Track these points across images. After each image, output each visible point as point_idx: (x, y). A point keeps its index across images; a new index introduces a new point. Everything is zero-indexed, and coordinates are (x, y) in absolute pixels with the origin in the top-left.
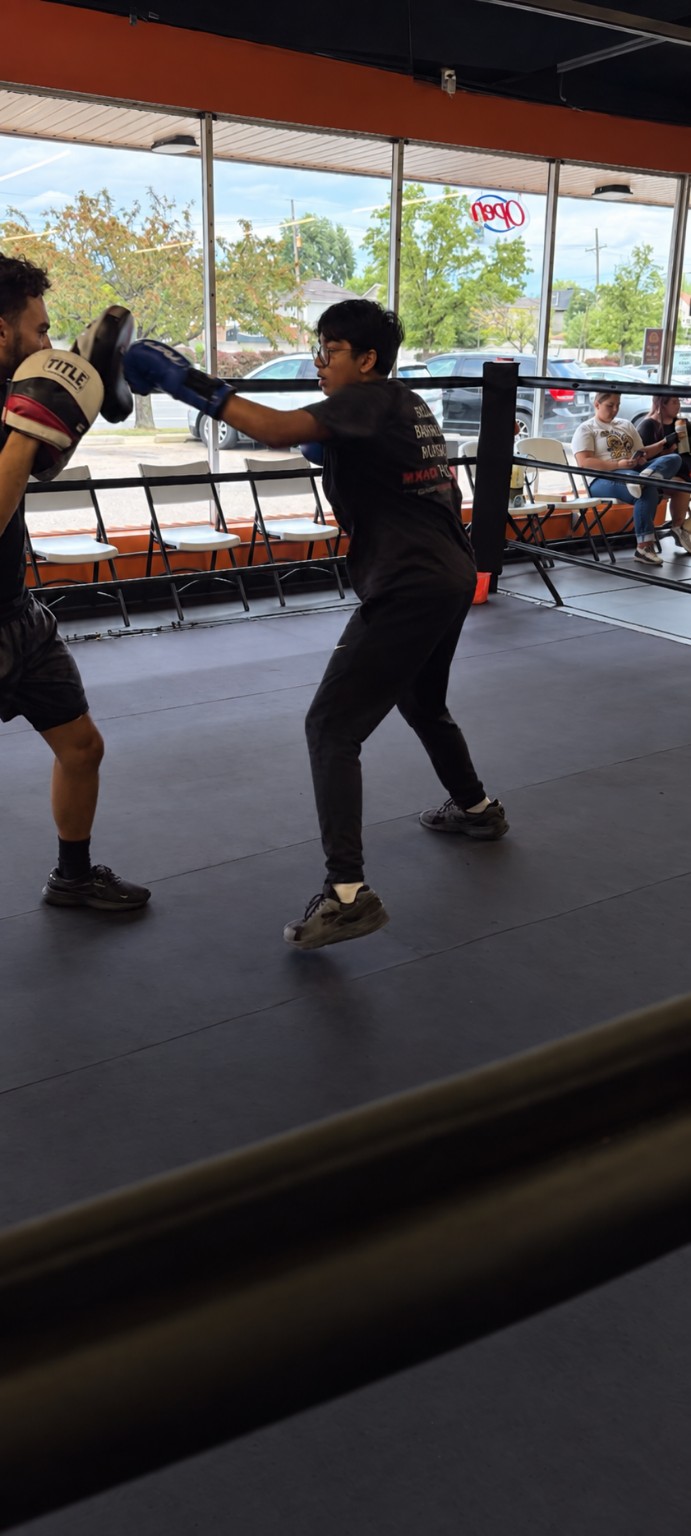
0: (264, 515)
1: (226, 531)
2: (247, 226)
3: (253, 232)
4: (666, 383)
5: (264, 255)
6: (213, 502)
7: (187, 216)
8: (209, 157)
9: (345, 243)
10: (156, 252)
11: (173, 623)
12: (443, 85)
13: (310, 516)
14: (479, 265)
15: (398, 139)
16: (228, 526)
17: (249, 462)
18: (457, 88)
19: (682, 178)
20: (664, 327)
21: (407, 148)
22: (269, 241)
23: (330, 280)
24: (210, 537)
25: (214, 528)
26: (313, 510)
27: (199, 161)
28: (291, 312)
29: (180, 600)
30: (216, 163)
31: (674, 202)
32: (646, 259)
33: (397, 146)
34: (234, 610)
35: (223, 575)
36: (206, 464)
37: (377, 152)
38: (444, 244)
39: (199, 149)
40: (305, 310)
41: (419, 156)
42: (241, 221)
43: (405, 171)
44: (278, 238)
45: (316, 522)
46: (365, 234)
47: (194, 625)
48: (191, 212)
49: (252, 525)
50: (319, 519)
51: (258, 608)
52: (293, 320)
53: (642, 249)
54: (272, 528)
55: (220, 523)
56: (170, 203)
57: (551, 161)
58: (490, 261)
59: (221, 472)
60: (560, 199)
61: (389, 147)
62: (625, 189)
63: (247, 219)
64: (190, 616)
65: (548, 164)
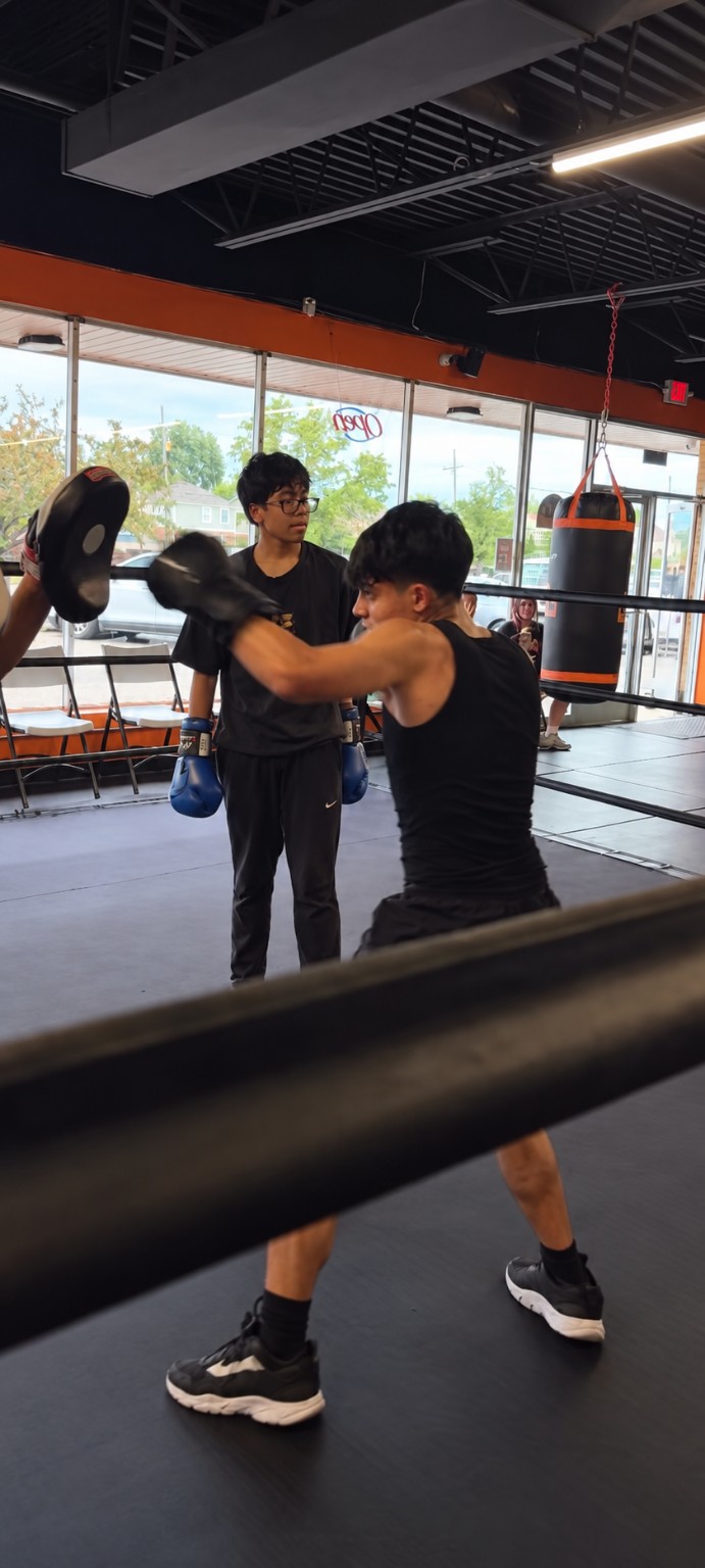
0: (119, 701)
1: (79, 717)
2: (117, 426)
3: (123, 433)
4: (517, 585)
5: (133, 455)
6: (66, 686)
7: (55, 414)
8: (76, 356)
9: (214, 449)
10: (21, 445)
11: (16, 811)
12: (304, 308)
13: (168, 704)
14: (342, 476)
15: (262, 350)
16: (81, 712)
17: (105, 648)
18: (316, 312)
19: (528, 404)
20: (514, 537)
21: (269, 360)
22: (137, 442)
23: (199, 485)
24: (60, 723)
25: (66, 713)
26: (172, 698)
27: (65, 359)
28: (160, 512)
29: (26, 787)
30: (81, 363)
31: (519, 424)
32: (499, 480)
33: (260, 357)
34: (85, 798)
35: (74, 760)
36: (59, 649)
37: (242, 362)
38: (310, 455)
39: (66, 348)
40: (174, 510)
41: (280, 368)
42: (110, 422)
43: (268, 381)
44: (147, 439)
45: (174, 709)
46: (234, 442)
47: (38, 813)
48: (58, 410)
49: (107, 711)
50: (178, 706)
51: (109, 796)
52: (161, 520)
53: (496, 470)
54: (127, 714)
55: (73, 709)
56: (39, 401)
57: (406, 381)
58: (354, 474)
59: (75, 656)
60: (414, 416)
61: (253, 357)
62: (475, 410)
63: (116, 420)
64: (34, 803)
65: (403, 383)
